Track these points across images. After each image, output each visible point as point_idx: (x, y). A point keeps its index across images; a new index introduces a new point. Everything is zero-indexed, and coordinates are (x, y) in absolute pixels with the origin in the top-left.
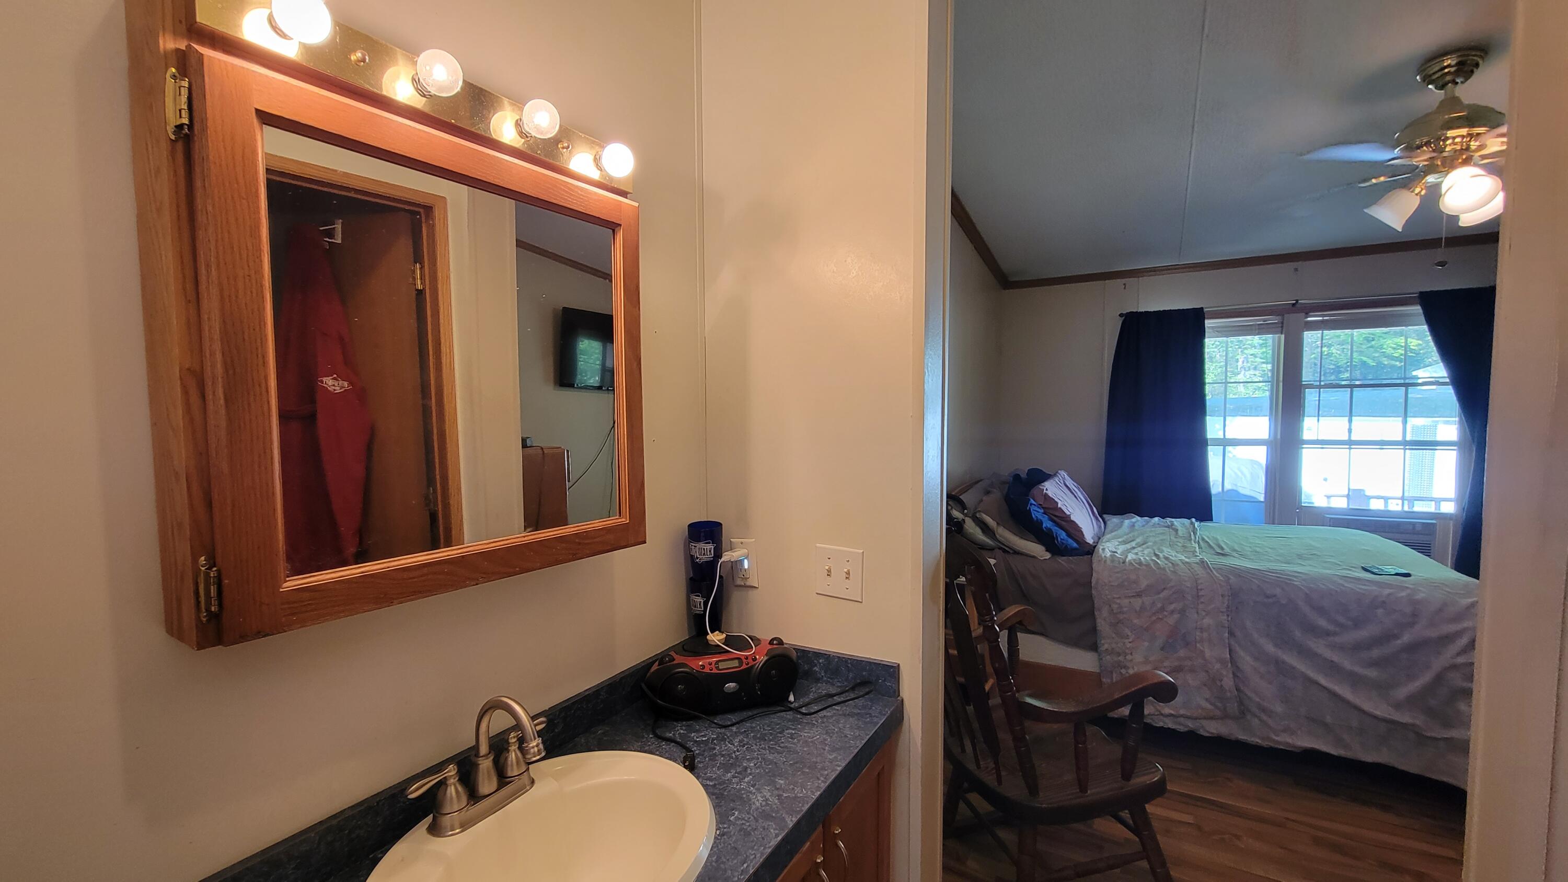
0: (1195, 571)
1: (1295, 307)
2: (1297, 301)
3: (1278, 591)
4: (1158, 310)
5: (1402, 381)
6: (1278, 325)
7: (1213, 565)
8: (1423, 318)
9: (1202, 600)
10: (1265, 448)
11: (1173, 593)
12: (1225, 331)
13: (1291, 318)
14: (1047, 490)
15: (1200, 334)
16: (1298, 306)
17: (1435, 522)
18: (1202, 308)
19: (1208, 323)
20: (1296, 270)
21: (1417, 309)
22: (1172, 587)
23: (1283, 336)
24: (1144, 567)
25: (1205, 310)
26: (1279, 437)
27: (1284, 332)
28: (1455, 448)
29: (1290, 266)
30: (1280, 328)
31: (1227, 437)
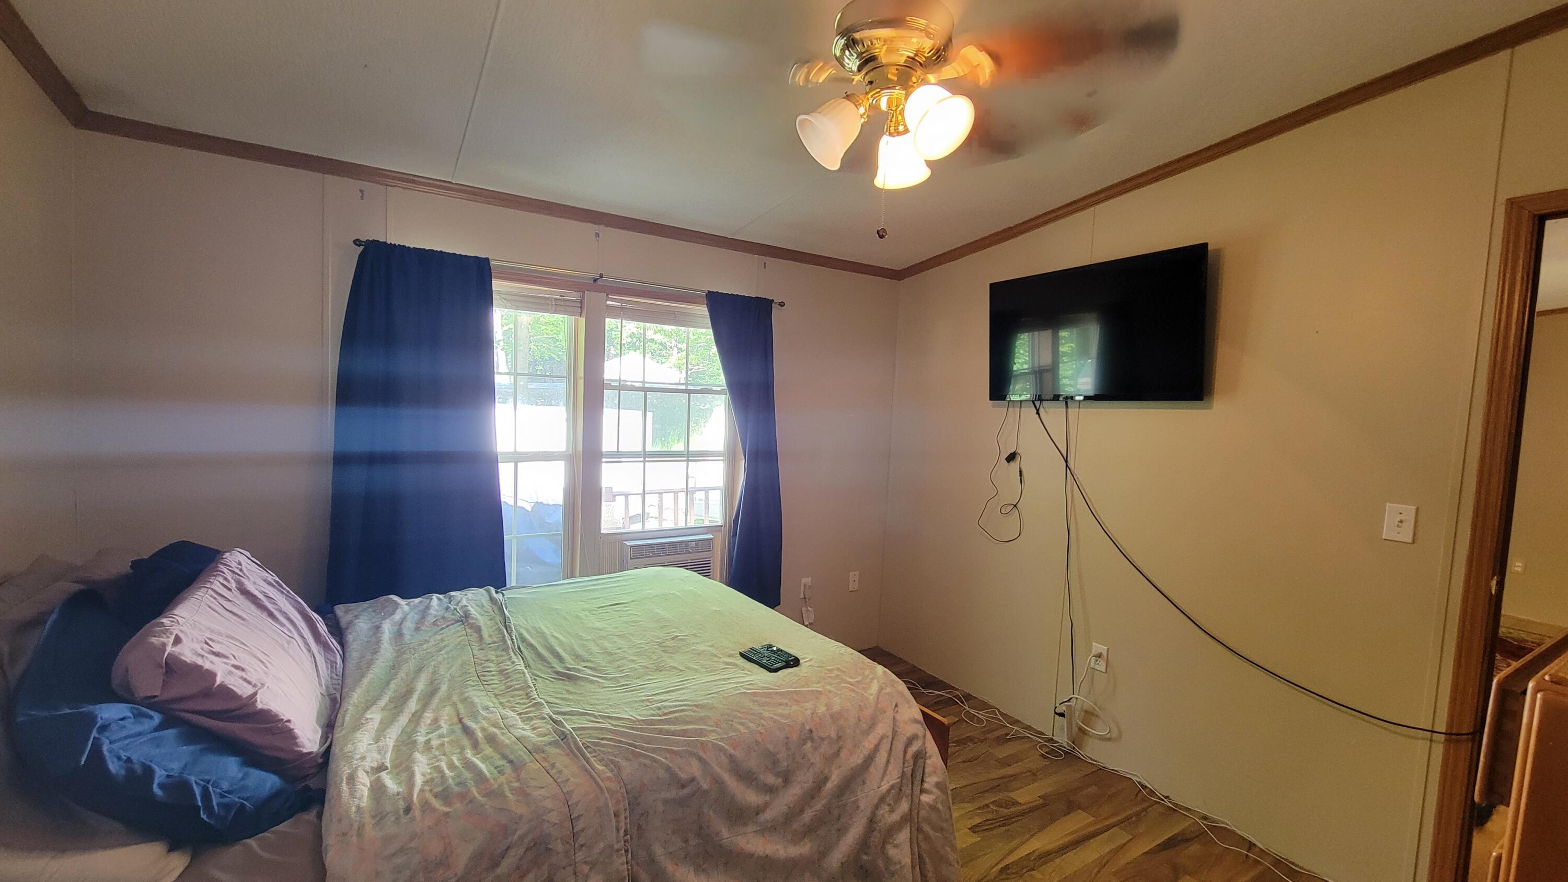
0: (560, 772)
1: (597, 284)
2: (601, 276)
3: (695, 769)
4: (422, 247)
5: (684, 387)
6: (574, 304)
7: (579, 733)
8: (708, 321)
9: (581, 840)
10: (563, 463)
11: (527, 850)
12: (515, 301)
13: (592, 297)
14: (177, 641)
15: (485, 297)
16: (599, 282)
17: (711, 536)
18: (487, 259)
19: (498, 285)
20: (597, 235)
21: (703, 310)
22: (522, 838)
23: (582, 321)
24: (458, 805)
25: (492, 263)
26: (580, 448)
27: (584, 314)
28: (722, 458)
29: (590, 228)
30: (580, 308)
31: (518, 450)
